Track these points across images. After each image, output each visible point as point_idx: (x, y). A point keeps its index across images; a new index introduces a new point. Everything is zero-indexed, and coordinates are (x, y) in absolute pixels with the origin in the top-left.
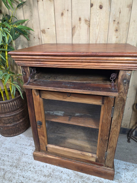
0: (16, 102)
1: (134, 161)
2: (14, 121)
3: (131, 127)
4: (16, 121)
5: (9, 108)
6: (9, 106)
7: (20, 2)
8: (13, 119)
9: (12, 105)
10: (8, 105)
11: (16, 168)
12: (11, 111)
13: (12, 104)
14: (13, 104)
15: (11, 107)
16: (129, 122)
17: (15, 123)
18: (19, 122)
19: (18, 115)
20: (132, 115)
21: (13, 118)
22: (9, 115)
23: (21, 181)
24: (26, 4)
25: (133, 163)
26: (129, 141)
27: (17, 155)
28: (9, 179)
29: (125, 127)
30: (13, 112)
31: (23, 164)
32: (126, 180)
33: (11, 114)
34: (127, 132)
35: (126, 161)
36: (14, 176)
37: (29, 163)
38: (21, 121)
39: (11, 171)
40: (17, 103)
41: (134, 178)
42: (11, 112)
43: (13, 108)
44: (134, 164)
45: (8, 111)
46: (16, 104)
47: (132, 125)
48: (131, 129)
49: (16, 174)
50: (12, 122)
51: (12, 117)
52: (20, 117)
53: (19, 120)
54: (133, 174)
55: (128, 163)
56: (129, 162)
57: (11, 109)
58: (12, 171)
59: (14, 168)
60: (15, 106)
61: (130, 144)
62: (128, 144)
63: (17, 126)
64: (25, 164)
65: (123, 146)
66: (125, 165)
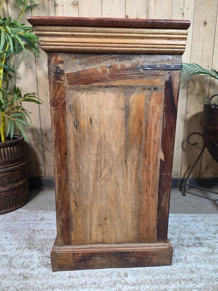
0: (16, 148)
1: (199, 212)
2: (10, 182)
3: (182, 176)
4: (14, 182)
5: (5, 156)
6: (4, 153)
7: (29, 4)
8: (10, 177)
9: (9, 152)
10: (4, 150)
11: (30, 249)
12: (9, 162)
13: (10, 149)
14: (12, 149)
15: (8, 155)
16: (180, 169)
17: (12, 186)
18: (18, 184)
19: (18, 172)
20: (183, 157)
21: (10, 175)
22: (4, 169)
23: (46, 263)
24: (37, 8)
25: (199, 214)
26: (184, 194)
27: (24, 234)
28: (22, 266)
29: (175, 177)
30: (10, 164)
31: (40, 242)
32: (199, 230)
33: (7, 167)
34: (179, 184)
35: (190, 213)
36: (30, 260)
37: (51, 239)
38: (21, 183)
39: (21, 254)
40: (17, 150)
41: (207, 227)
42: (8, 165)
43: (12, 156)
44: (201, 215)
45: (3, 161)
46: (15, 151)
47: (183, 172)
48: (184, 178)
49: (33, 257)
50: (7, 184)
51: (8, 173)
52: (19, 174)
53: (18, 181)
54: (205, 223)
55: (193, 215)
56: (195, 213)
57: (9, 157)
58: (24, 255)
59: (25, 250)
60: (15, 155)
61: (187, 197)
62: (185, 197)
63: (15, 192)
64: (44, 241)
65: (180, 200)
66: (190, 217)
